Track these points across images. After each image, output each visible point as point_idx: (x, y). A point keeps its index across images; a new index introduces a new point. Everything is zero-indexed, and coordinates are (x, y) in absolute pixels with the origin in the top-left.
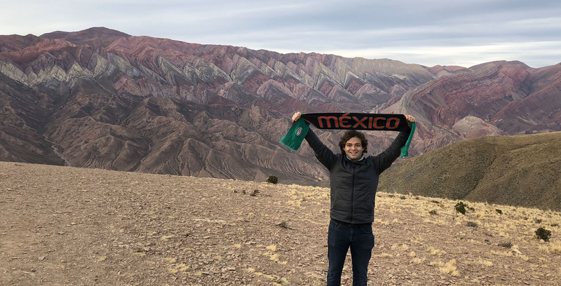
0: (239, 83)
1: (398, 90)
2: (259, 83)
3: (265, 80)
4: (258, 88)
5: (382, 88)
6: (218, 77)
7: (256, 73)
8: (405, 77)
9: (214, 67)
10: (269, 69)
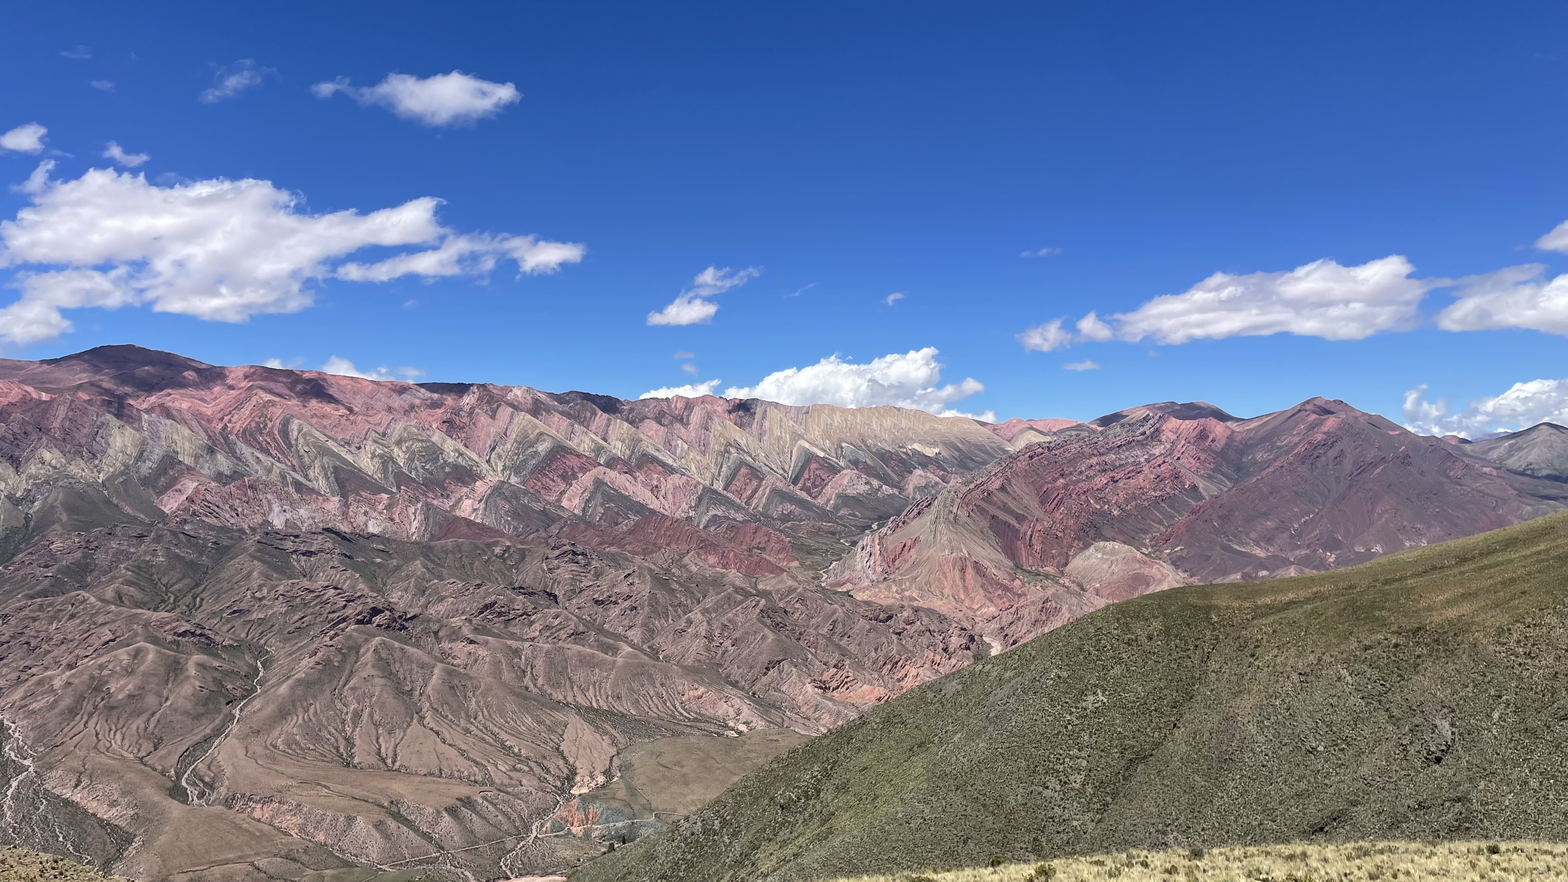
0: (514, 480)
1: (923, 482)
2: (568, 478)
3: (584, 470)
4: (563, 493)
5: (884, 479)
6: (456, 467)
7: (560, 451)
8: (937, 450)
9: (444, 441)
10: (593, 441)
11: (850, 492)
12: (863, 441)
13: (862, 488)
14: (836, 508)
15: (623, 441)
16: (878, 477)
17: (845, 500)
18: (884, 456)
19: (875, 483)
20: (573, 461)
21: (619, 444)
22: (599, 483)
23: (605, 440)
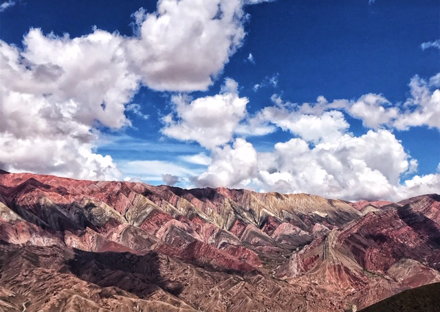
0: (135, 225)
2: (159, 224)
3: (166, 220)
4: (157, 231)
6: (111, 219)
7: (155, 212)
8: (326, 215)
9: (106, 206)
10: (170, 207)
11: (287, 233)
12: (292, 209)
13: (292, 231)
14: (280, 240)
15: (184, 208)
16: (299, 226)
17: (284, 237)
18: (301, 217)
19: (298, 229)
20: (161, 217)
21: (182, 209)
22: (173, 227)
23: (176, 207)
